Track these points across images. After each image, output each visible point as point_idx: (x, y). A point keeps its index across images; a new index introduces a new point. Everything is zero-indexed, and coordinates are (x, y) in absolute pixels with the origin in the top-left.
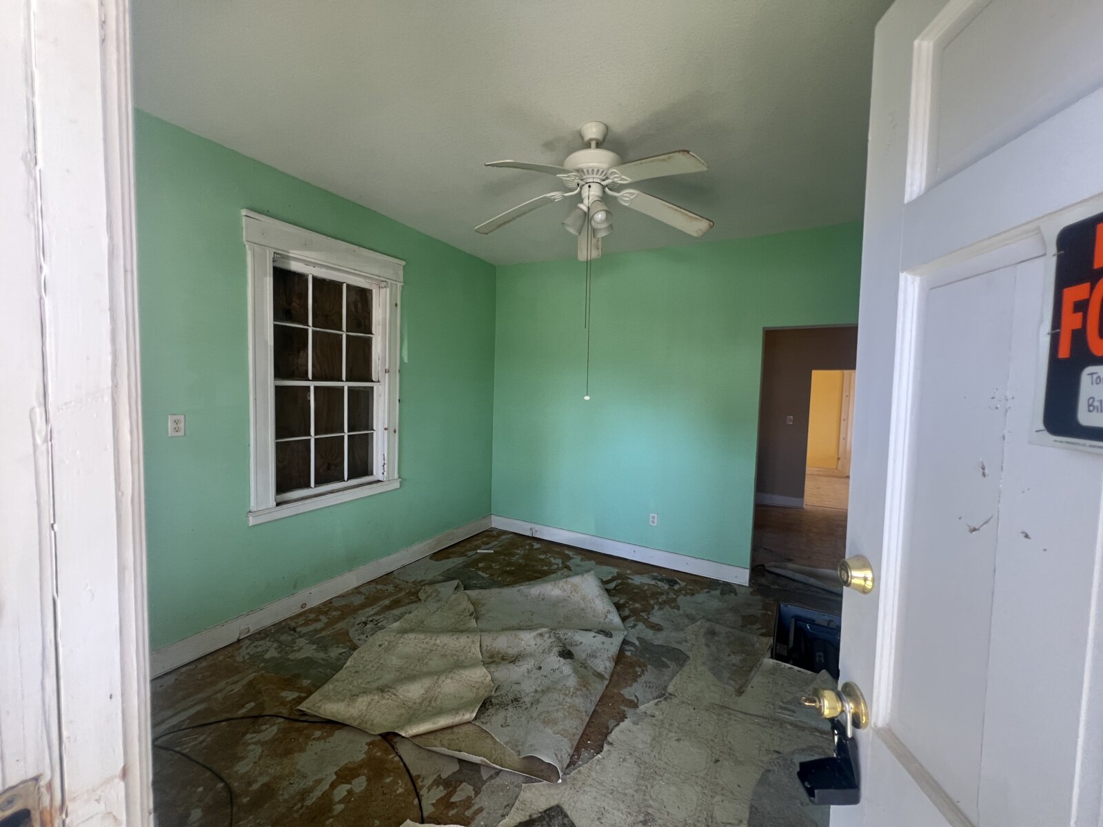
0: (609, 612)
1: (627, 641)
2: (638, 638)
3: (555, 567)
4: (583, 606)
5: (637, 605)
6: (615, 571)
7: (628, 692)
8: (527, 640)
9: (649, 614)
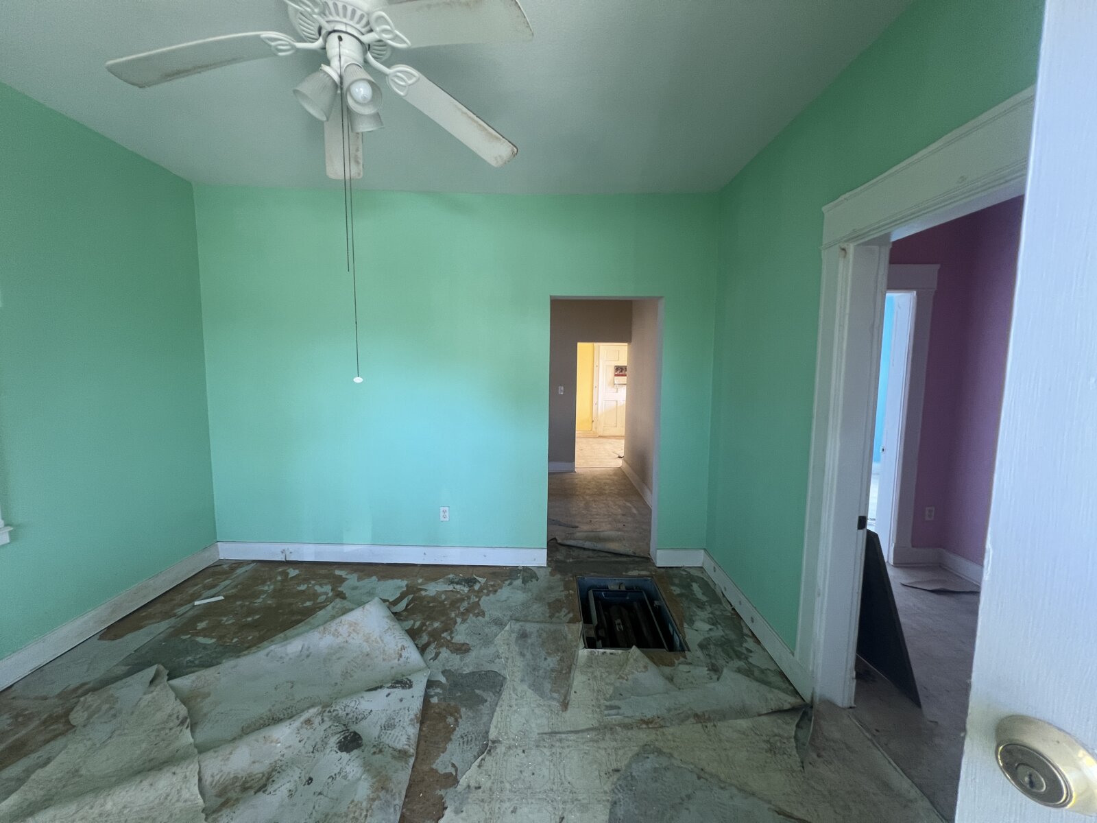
0: (403, 648)
1: (433, 681)
2: (443, 672)
3: (323, 598)
4: (368, 649)
5: (436, 625)
6: (403, 583)
7: (442, 764)
8: (284, 737)
9: (452, 632)
